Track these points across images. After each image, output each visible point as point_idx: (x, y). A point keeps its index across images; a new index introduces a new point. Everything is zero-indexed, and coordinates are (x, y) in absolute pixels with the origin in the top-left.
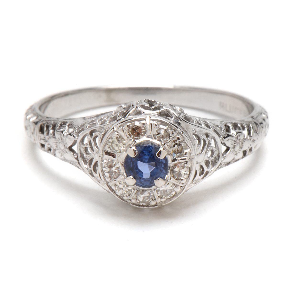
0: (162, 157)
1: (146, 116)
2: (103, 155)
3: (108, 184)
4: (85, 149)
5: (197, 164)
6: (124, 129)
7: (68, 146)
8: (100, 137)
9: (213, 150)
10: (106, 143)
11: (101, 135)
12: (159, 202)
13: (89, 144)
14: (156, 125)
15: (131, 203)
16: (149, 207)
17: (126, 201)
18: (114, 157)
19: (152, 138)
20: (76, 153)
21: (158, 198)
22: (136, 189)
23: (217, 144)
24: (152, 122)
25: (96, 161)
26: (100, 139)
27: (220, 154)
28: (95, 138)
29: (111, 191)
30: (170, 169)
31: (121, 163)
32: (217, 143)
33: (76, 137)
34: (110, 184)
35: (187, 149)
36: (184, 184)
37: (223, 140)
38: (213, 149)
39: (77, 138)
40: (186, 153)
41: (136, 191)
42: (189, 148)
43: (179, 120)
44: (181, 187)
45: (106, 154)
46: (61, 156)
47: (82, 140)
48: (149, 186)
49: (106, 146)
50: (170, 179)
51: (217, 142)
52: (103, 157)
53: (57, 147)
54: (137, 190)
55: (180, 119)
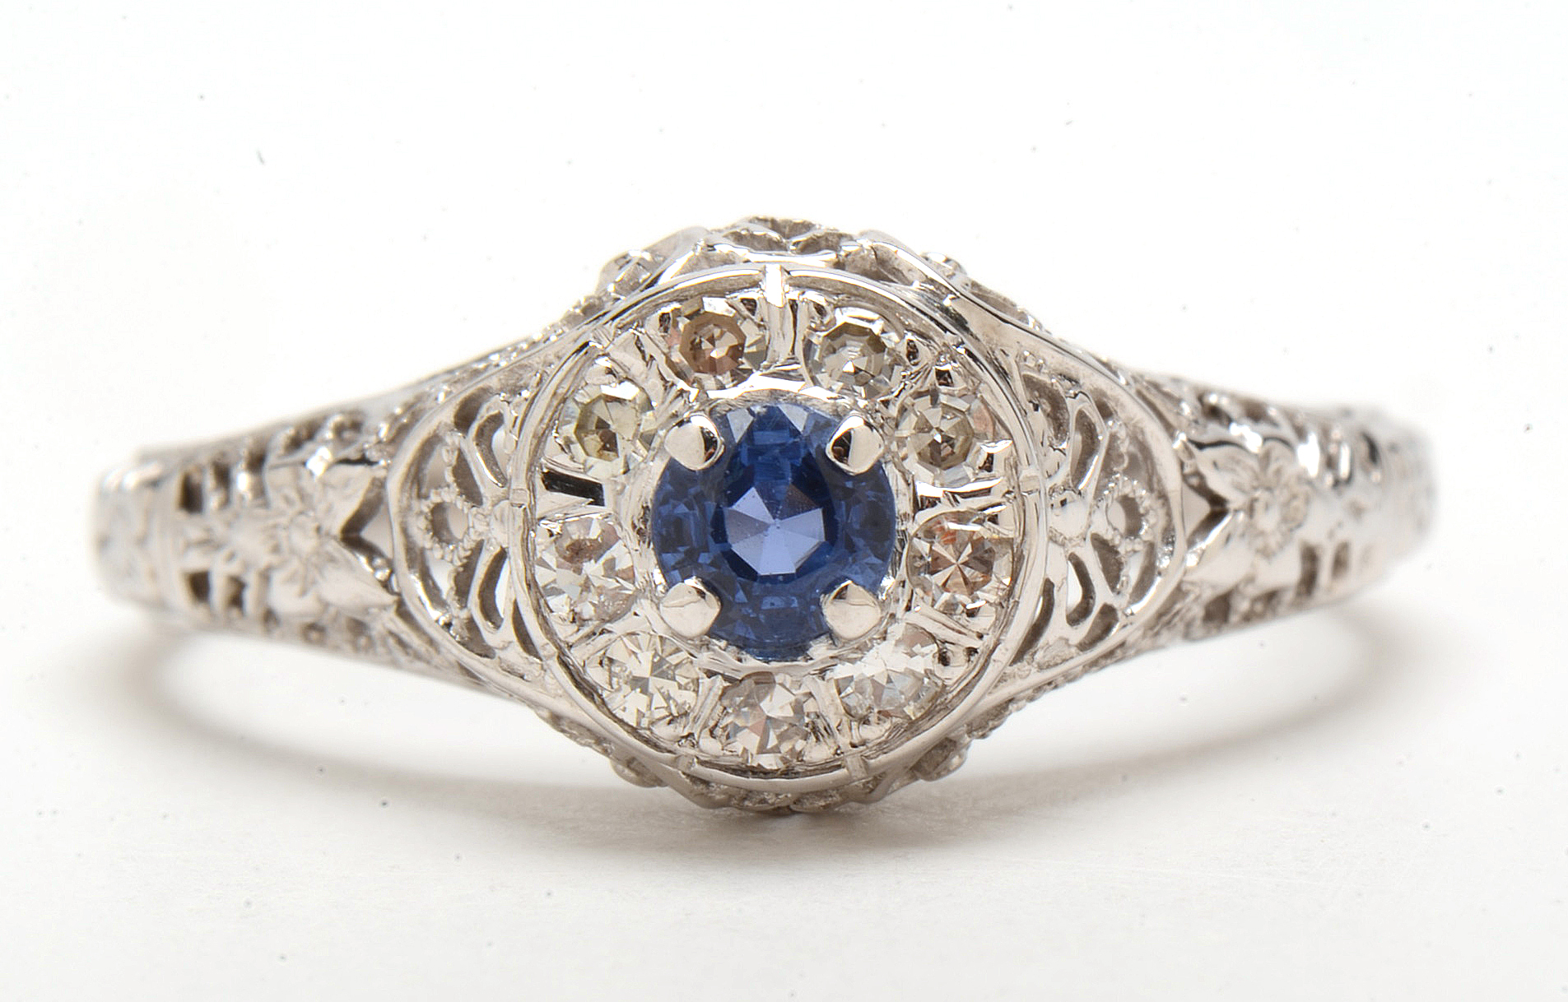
0: (858, 464)
1: (765, 267)
2: (532, 490)
3: (564, 658)
4: (432, 522)
5: (1051, 545)
6: (644, 340)
7: (337, 524)
8: (516, 415)
9: (1138, 500)
10: (548, 425)
11: (518, 405)
12: (854, 746)
13: (456, 481)
14: (820, 310)
15: (696, 760)
16: (797, 775)
17: (670, 752)
18: (598, 501)
19: (803, 380)
20: (381, 555)
21: (845, 719)
22: (723, 675)
23: (1157, 474)
24: (794, 294)
25: (498, 549)
26: (514, 426)
27: (1173, 530)
28: (486, 432)
29: (586, 695)
30: (903, 548)
31: (634, 526)
32: (1158, 467)
33: (383, 463)
34: (576, 656)
35: (996, 438)
36: (985, 637)
37: (1191, 455)
38: (1137, 494)
39: (388, 468)
40: (990, 456)
41: (720, 683)
42: (1003, 432)
43: (943, 299)
44: (972, 651)
45: (549, 487)
46: (303, 593)
47: (413, 470)
48: (796, 649)
49: (551, 439)
50: (908, 608)
51: (1155, 460)
52: (532, 508)
53: (276, 549)
54: (726, 678)
55: (951, 292)
